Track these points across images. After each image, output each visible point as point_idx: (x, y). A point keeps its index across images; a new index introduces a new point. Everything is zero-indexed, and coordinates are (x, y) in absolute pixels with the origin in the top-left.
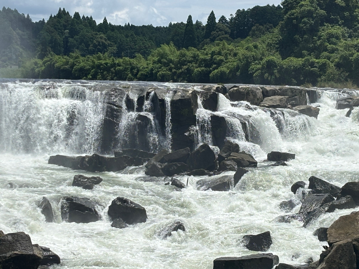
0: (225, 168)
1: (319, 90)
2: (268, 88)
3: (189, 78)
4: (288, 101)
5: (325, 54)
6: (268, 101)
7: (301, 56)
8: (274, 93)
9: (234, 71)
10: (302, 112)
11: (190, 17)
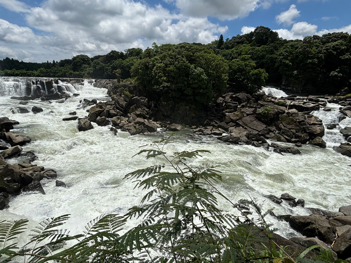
0: (62, 98)
1: (83, 79)
2: (71, 79)
3: (49, 76)
4: (76, 82)
5: (84, 71)
6: (71, 82)
7: (78, 71)
8: (73, 80)
9: (62, 75)
10: (80, 84)
11: (48, 61)
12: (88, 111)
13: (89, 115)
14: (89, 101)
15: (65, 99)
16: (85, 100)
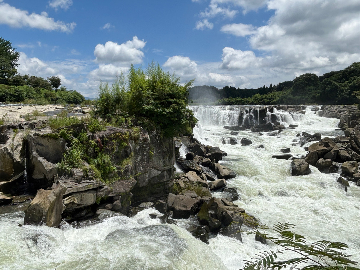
0: (275, 129)
1: (305, 106)
2: (289, 105)
3: (264, 103)
4: (295, 109)
5: (307, 95)
6: (289, 110)
7: (300, 96)
8: (291, 107)
9: (278, 101)
10: (300, 112)
11: (264, 86)
12: (307, 149)
13: (307, 155)
14: (310, 136)
15: (278, 131)
16: (304, 133)
